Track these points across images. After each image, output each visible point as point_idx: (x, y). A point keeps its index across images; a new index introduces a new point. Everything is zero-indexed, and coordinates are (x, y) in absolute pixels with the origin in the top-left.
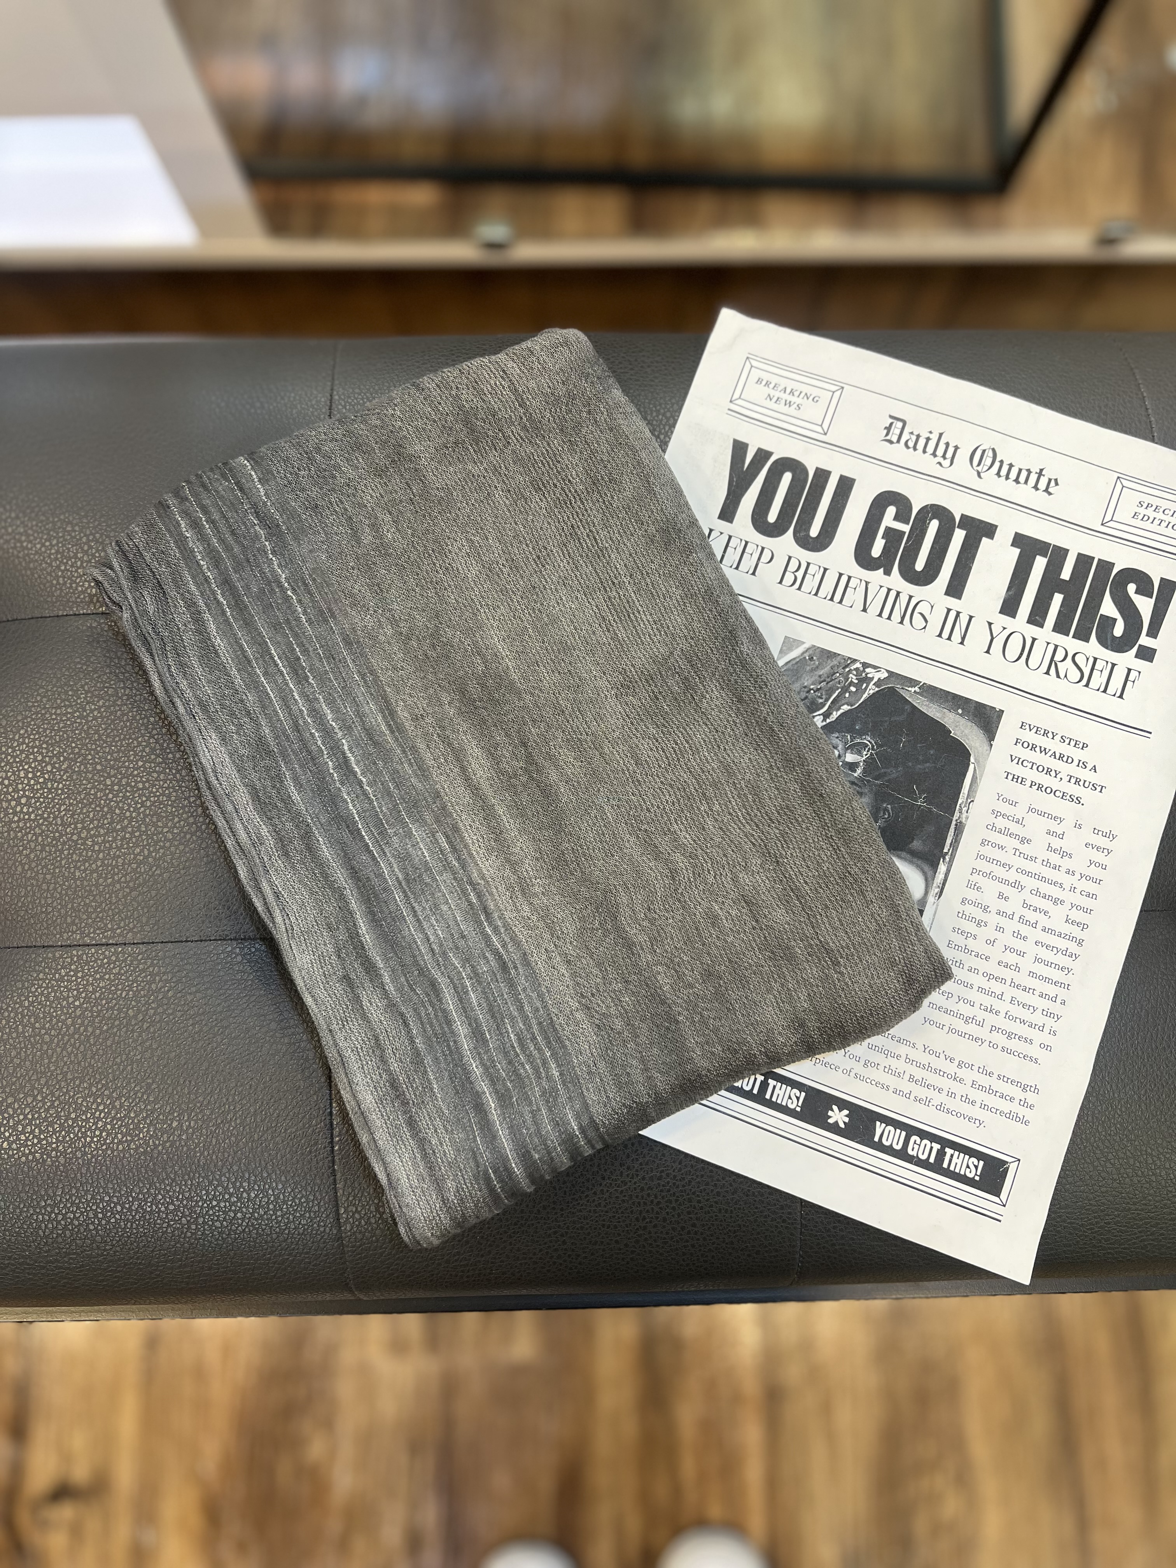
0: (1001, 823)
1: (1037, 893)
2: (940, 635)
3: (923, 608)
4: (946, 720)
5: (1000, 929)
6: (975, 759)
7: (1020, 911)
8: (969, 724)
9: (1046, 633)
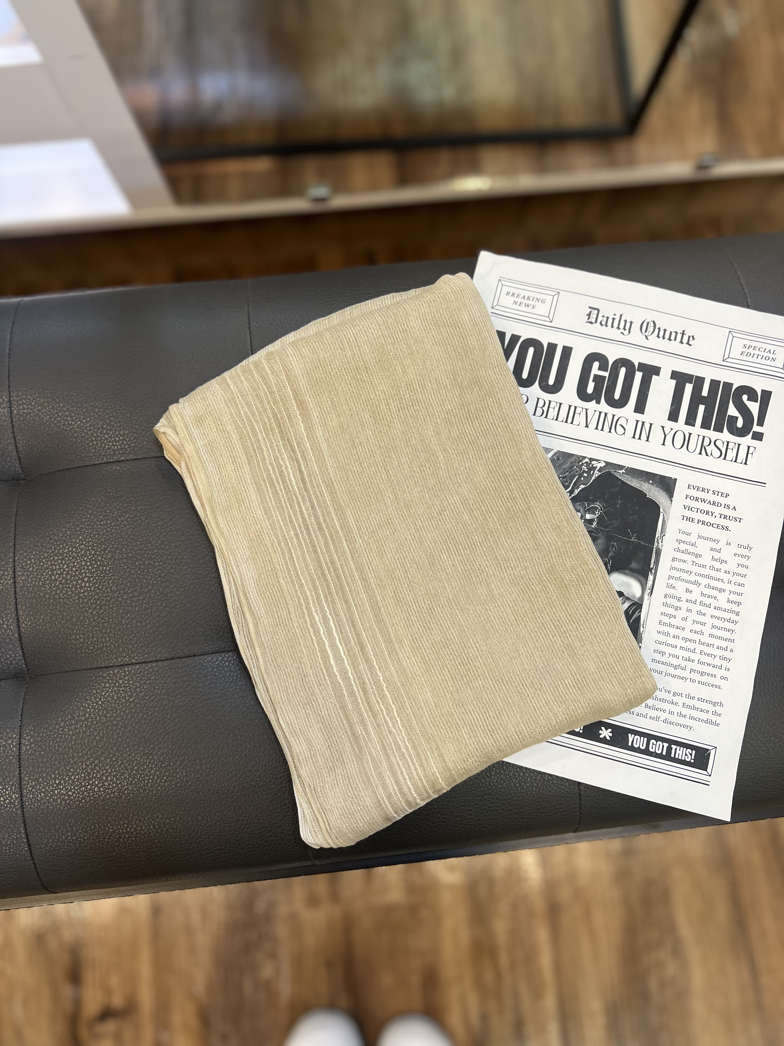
0: (683, 547)
1: (709, 586)
2: (634, 437)
3: (622, 421)
4: (643, 488)
5: (689, 611)
6: (663, 510)
7: (700, 598)
8: (657, 489)
9: (697, 430)
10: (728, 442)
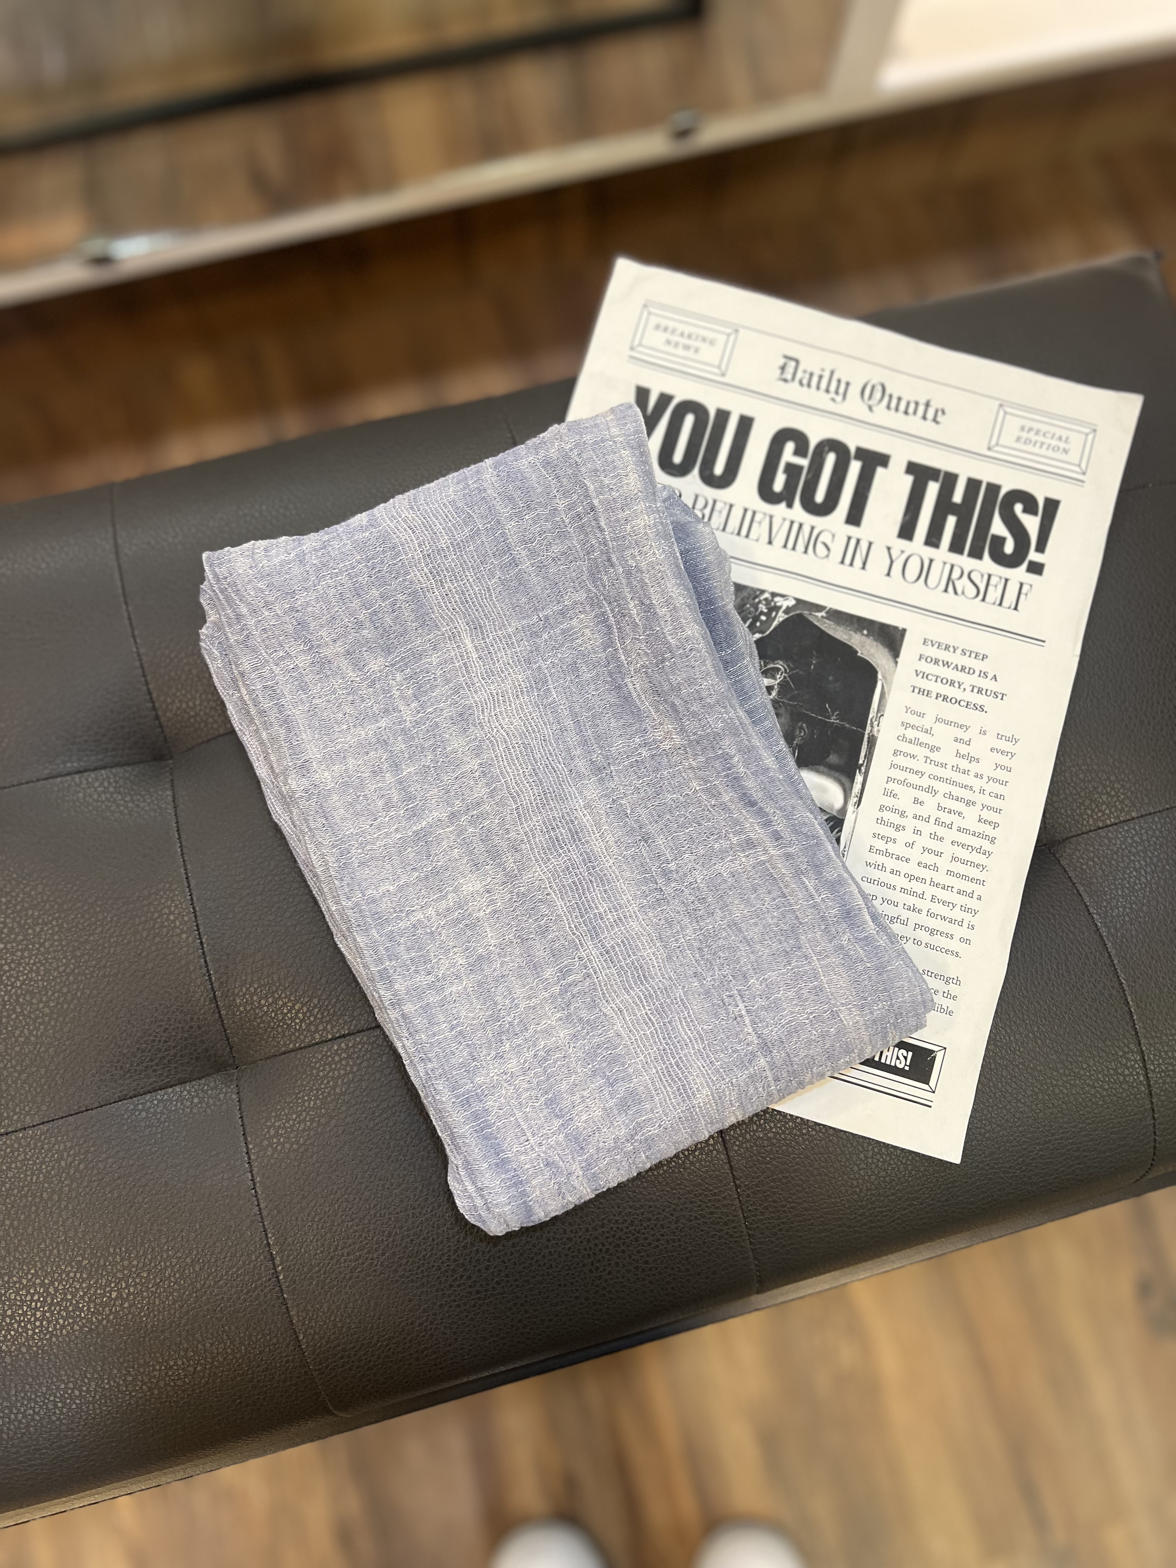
0: (911, 734)
1: (950, 796)
2: (842, 562)
3: (825, 537)
4: (853, 641)
5: (917, 832)
6: (883, 676)
7: (936, 814)
8: (875, 643)
9: (942, 554)
10: (990, 576)
